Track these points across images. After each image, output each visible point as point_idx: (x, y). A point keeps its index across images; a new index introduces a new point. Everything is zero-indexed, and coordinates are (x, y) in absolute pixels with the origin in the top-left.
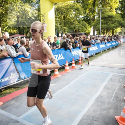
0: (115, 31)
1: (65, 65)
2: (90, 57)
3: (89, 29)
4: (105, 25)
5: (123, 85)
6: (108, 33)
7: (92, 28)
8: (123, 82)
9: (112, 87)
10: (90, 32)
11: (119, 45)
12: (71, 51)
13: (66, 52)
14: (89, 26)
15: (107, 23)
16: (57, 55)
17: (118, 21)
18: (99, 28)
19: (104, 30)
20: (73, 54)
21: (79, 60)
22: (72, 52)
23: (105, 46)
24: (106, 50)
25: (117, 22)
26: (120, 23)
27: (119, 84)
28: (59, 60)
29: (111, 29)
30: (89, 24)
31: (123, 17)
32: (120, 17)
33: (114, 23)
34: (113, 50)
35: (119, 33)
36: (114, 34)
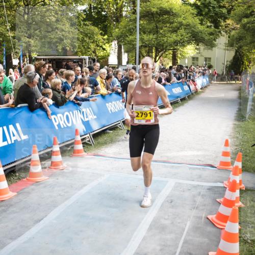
0: (180, 54)
1: (30, 160)
2: (108, 131)
3: (106, 46)
4: (151, 36)
5: (204, 215)
6: (161, 58)
7: (114, 44)
8: (205, 205)
9: (172, 223)
10: (109, 56)
11: (192, 94)
12: (47, 115)
13: (31, 117)
14: (104, 35)
15: (156, 31)
16: (5, 128)
17: (189, 25)
18: (133, 45)
20: (56, 124)
21: (73, 141)
22: (53, 117)
25: (185, 29)
26: (193, 31)
27: (194, 213)
28: (10, 143)
29: (168, 48)
30: (105, 30)
31: (201, 15)
32: (193, 14)
33: (176, 31)
35: (191, 59)
36: (177, 63)
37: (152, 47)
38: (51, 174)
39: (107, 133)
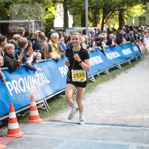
0: (127, 14)
3: (52, 9)
6: (108, 20)
7: (60, 7)
10: (54, 18)
18: (81, 7)
19: (96, 13)
21: (29, 107)
23: (102, 61)
24: (107, 72)
34: (127, 71)
35: (138, 19)
36: (124, 23)
37: (99, 9)
38: (8, 142)
39: (60, 97)
